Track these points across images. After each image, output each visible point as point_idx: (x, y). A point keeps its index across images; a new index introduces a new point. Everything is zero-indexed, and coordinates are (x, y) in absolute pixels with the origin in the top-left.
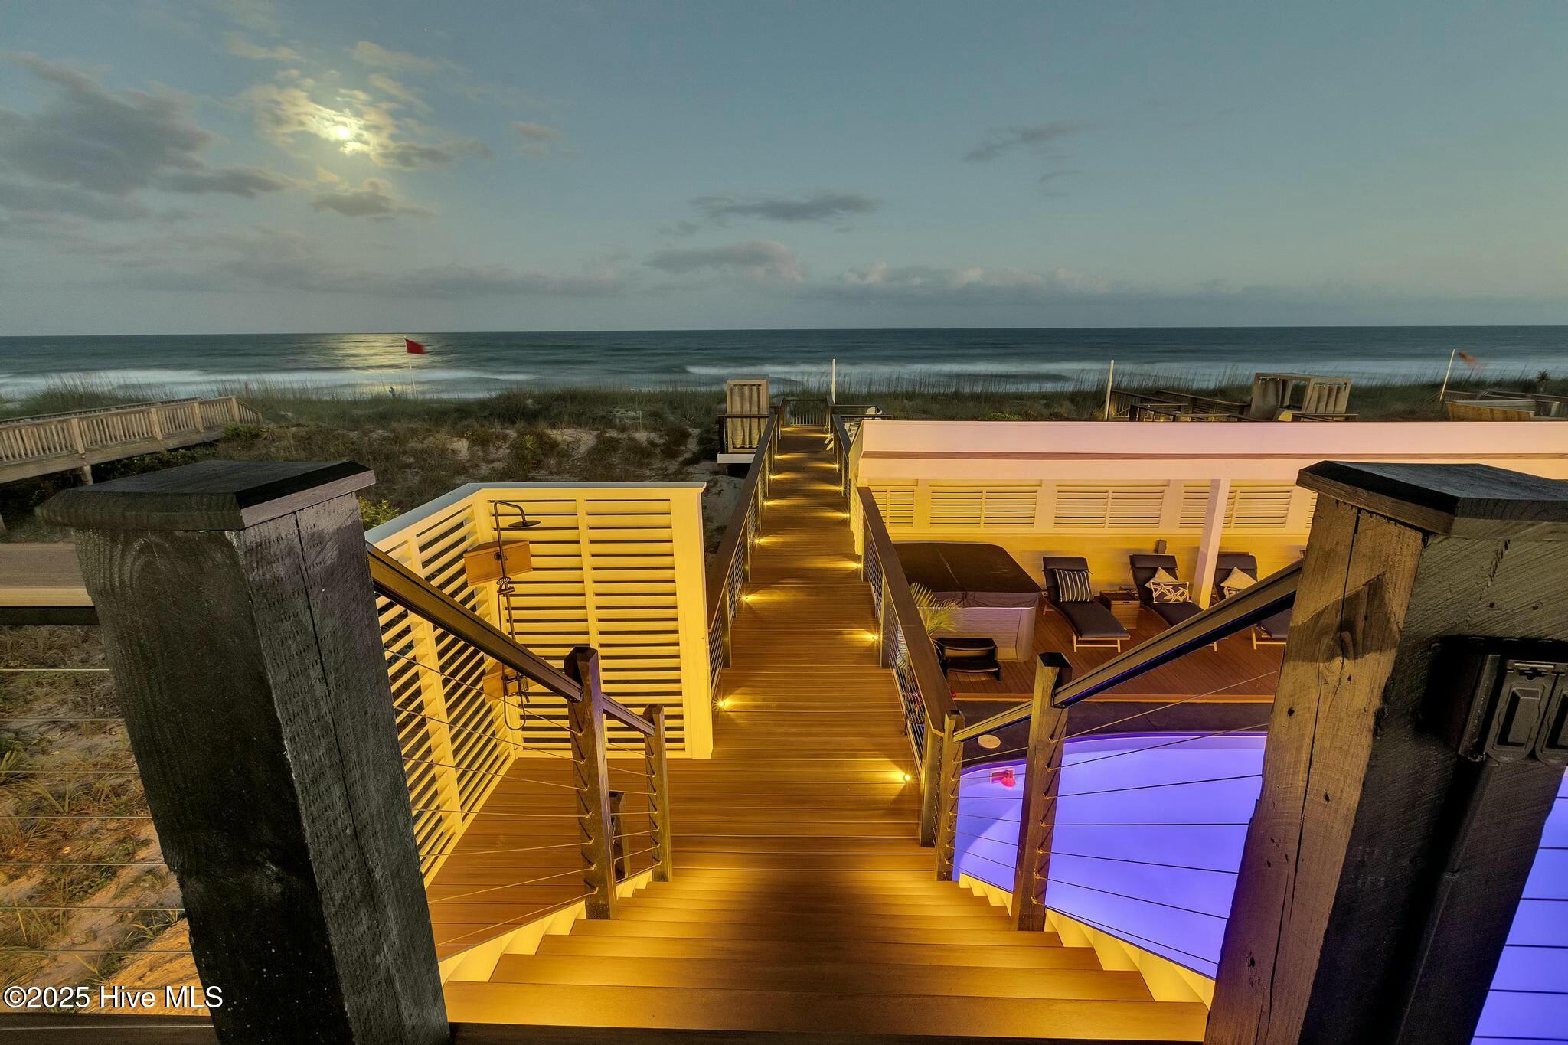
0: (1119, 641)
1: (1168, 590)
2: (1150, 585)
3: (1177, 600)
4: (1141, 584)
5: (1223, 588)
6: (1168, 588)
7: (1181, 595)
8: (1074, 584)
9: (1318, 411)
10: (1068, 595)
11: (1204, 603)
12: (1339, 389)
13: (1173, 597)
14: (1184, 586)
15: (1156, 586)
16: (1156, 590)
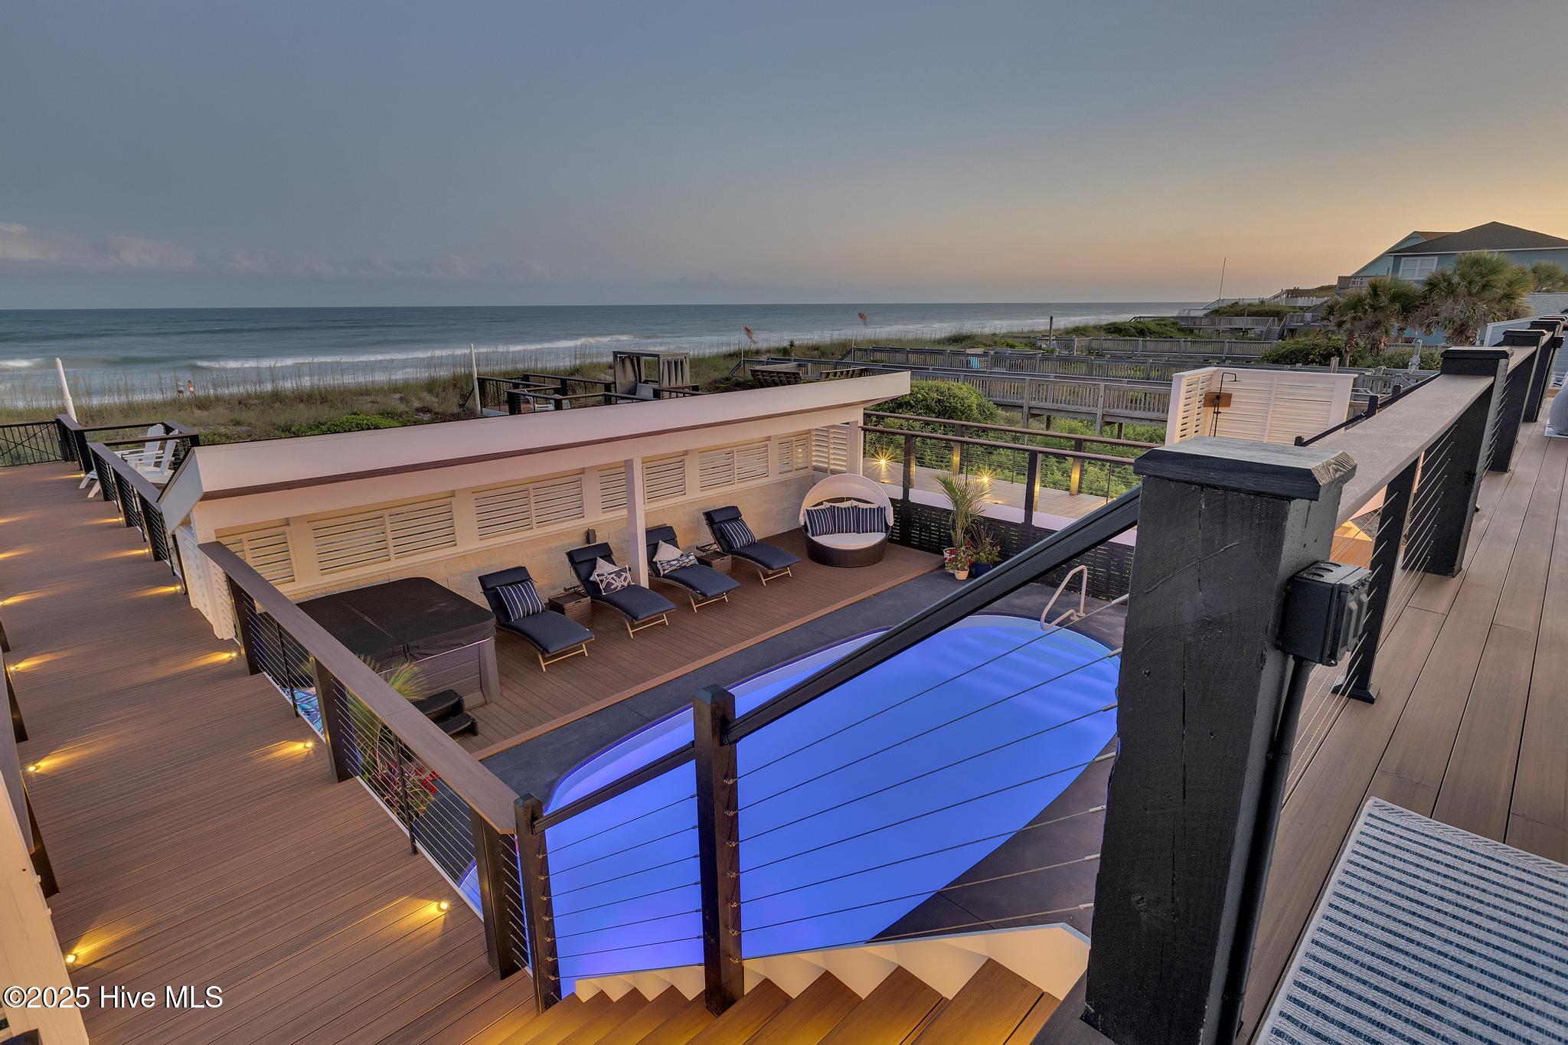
0: (584, 645)
1: (613, 578)
2: (594, 578)
3: (623, 586)
4: (585, 580)
5: (656, 563)
6: (612, 576)
7: (625, 580)
8: (522, 599)
9: (671, 384)
10: (518, 611)
11: (644, 582)
12: (682, 362)
13: (618, 584)
14: (624, 570)
15: (601, 578)
16: (602, 581)
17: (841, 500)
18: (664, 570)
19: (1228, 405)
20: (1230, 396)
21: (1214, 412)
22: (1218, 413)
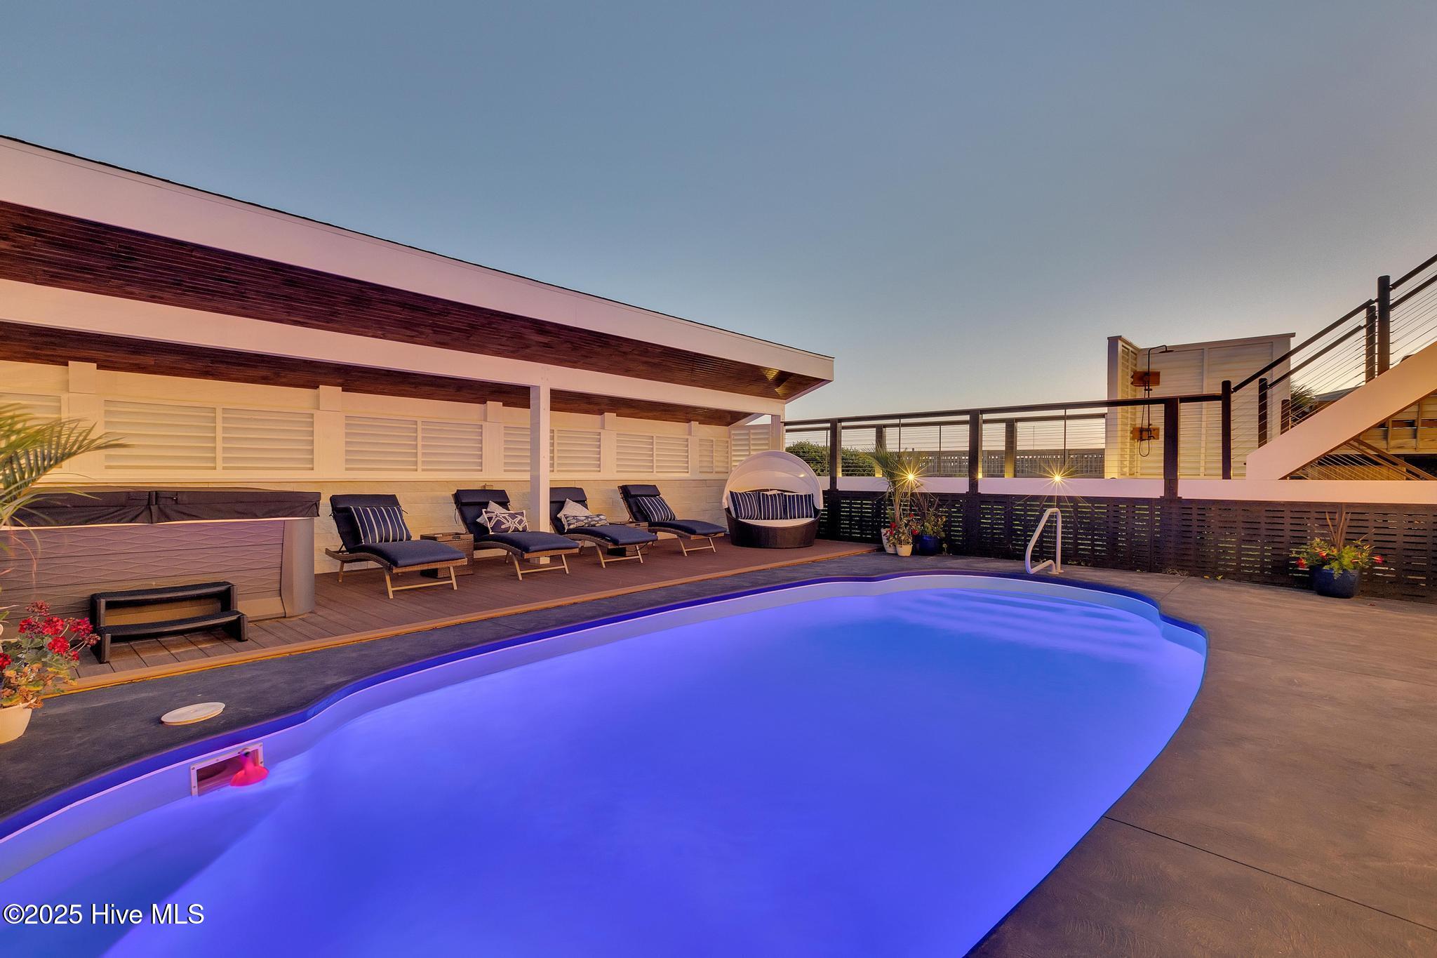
1: (505, 520)
2: (482, 519)
3: (517, 529)
4: (470, 522)
5: (560, 517)
7: (520, 524)
8: (382, 522)
10: (372, 536)
13: (511, 526)
15: (490, 515)
16: (491, 522)
17: (767, 490)
18: (569, 525)
19: (1157, 383)
20: (1157, 374)
21: (1145, 390)
22: (1149, 390)
